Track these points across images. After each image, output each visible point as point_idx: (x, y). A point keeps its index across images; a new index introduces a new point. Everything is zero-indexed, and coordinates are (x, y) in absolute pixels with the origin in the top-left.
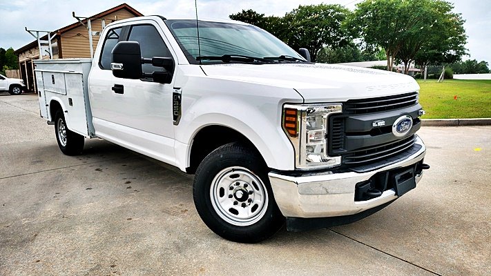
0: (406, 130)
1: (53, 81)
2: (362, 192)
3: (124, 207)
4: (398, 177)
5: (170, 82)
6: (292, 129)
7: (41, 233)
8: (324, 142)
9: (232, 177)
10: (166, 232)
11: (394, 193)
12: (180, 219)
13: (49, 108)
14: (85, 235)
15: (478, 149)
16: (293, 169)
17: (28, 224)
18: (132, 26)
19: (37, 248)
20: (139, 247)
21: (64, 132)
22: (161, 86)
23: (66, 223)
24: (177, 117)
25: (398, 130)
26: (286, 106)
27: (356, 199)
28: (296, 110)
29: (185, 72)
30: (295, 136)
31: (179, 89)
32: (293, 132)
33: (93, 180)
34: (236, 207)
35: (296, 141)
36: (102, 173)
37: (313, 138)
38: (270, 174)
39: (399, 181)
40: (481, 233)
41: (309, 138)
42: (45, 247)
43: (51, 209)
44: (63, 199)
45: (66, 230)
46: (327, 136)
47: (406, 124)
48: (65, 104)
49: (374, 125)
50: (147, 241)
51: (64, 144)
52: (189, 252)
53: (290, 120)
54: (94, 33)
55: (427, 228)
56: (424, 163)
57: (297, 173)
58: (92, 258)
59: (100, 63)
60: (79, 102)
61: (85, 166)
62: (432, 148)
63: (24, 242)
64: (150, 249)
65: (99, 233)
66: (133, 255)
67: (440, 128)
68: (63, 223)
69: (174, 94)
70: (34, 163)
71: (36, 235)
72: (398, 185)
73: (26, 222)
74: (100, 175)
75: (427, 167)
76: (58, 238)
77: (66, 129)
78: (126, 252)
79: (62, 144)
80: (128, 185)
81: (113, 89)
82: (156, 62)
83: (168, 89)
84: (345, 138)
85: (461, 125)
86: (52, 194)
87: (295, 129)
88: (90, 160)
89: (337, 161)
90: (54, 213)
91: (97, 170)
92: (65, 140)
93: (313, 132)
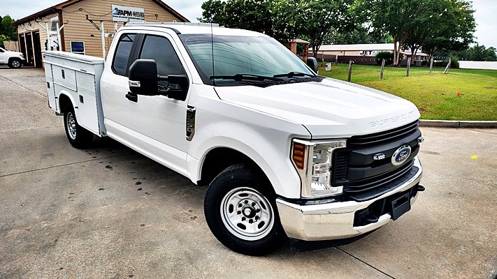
0: (405, 158)
1: (63, 76)
2: (360, 219)
3: (136, 211)
4: (394, 202)
5: (184, 99)
6: (299, 161)
7: (61, 238)
8: (328, 173)
9: (241, 195)
10: (177, 241)
11: (390, 216)
12: (190, 227)
13: (58, 100)
14: (103, 241)
15: (474, 157)
16: (299, 197)
17: (49, 228)
18: (146, 35)
19: (58, 253)
20: (154, 256)
21: (74, 125)
22: (175, 102)
23: (83, 228)
24: (190, 134)
25: (397, 160)
26: (295, 140)
27: (355, 225)
28: (304, 145)
29: (199, 92)
30: (302, 168)
31: (193, 108)
32: (300, 164)
33: (104, 179)
34: (244, 223)
35: (303, 172)
36: (112, 172)
37: (318, 169)
38: (277, 200)
39: (395, 206)
40: (467, 252)
41: (315, 170)
42: (65, 253)
43: (67, 212)
44: (78, 201)
45: (84, 235)
46: (331, 169)
47: (405, 154)
48: (75, 99)
49: (375, 158)
50: (161, 250)
51: (73, 137)
52: (200, 264)
53: (298, 153)
54: (107, 35)
55: (418, 245)
56: (420, 184)
57: (302, 201)
58: (111, 267)
59: (112, 67)
60: (91, 101)
61: (95, 162)
62: (431, 153)
63: (47, 247)
64: (164, 259)
65: (114, 240)
66: (149, 265)
67: (440, 129)
68: (79, 227)
69: (188, 111)
70: (44, 156)
71: (56, 240)
72: (394, 210)
73: (46, 225)
74: (111, 173)
75: (422, 189)
76: (78, 243)
77: (76, 123)
78: (142, 260)
79: (71, 137)
80: (139, 186)
81: (127, 96)
82: (171, 80)
83: (183, 105)
84: (348, 170)
85: (461, 127)
86: (66, 195)
87: (303, 162)
88: (99, 156)
89: (339, 190)
90: (70, 216)
91: (108, 167)
92: (74, 133)
93: (319, 165)
